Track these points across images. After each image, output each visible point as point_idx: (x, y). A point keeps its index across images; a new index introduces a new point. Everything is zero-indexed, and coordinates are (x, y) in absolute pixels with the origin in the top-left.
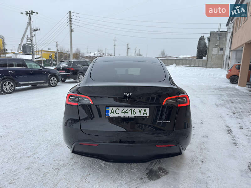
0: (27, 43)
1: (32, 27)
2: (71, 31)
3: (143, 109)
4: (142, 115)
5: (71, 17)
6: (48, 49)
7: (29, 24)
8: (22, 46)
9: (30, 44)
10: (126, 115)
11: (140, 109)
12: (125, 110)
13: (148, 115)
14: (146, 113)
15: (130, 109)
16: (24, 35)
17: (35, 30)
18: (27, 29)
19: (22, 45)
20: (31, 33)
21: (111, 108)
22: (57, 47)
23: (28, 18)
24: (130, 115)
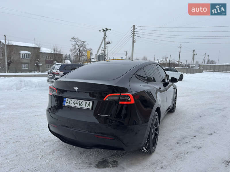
0: (101, 54)
1: (106, 41)
2: (134, 41)
3: (88, 102)
4: (86, 107)
5: (134, 30)
6: (121, 58)
7: (104, 38)
8: (98, 56)
9: (103, 54)
10: (76, 105)
11: (86, 101)
12: (75, 102)
13: (91, 108)
14: (90, 106)
15: (79, 101)
16: (100, 47)
17: (108, 43)
18: (102, 42)
19: (98, 55)
20: (105, 45)
21: (67, 99)
22: (126, 56)
23: (104, 34)
24: (78, 106)
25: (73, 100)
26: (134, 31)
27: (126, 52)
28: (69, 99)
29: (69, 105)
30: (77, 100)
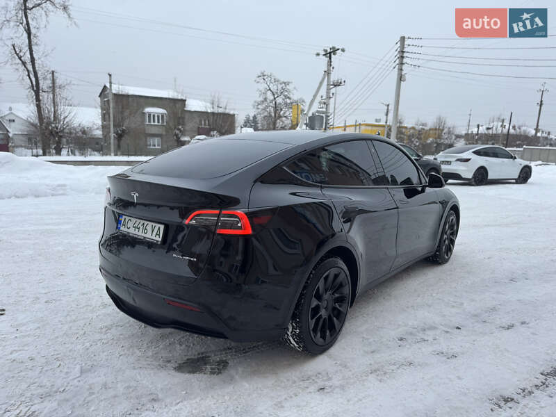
0: (318, 112)
1: (332, 80)
2: (401, 78)
3: (158, 226)
4: (153, 237)
5: (404, 48)
7: (328, 73)
8: (310, 118)
9: (323, 113)
10: (136, 232)
11: (154, 224)
12: (136, 225)
13: (160, 239)
14: (159, 235)
15: (142, 222)
16: (315, 96)
17: (336, 85)
18: (321, 83)
19: (310, 115)
20: (328, 89)
21: (124, 217)
22: (387, 115)
23: (326, 62)
24: (140, 233)
25: (134, 220)
26: (403, 52)
27: (388, 105)
28: (127, 218)
29: (126, 230)
30: (139, 221)
